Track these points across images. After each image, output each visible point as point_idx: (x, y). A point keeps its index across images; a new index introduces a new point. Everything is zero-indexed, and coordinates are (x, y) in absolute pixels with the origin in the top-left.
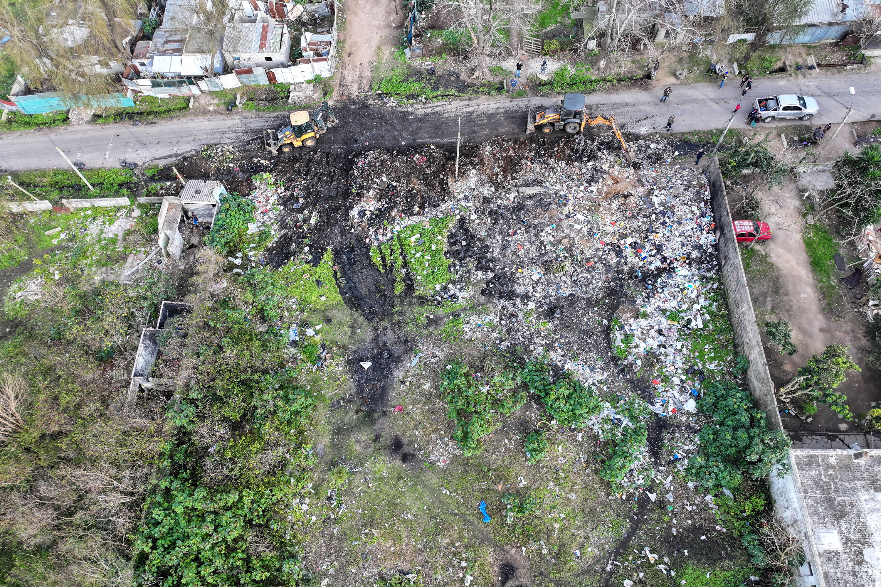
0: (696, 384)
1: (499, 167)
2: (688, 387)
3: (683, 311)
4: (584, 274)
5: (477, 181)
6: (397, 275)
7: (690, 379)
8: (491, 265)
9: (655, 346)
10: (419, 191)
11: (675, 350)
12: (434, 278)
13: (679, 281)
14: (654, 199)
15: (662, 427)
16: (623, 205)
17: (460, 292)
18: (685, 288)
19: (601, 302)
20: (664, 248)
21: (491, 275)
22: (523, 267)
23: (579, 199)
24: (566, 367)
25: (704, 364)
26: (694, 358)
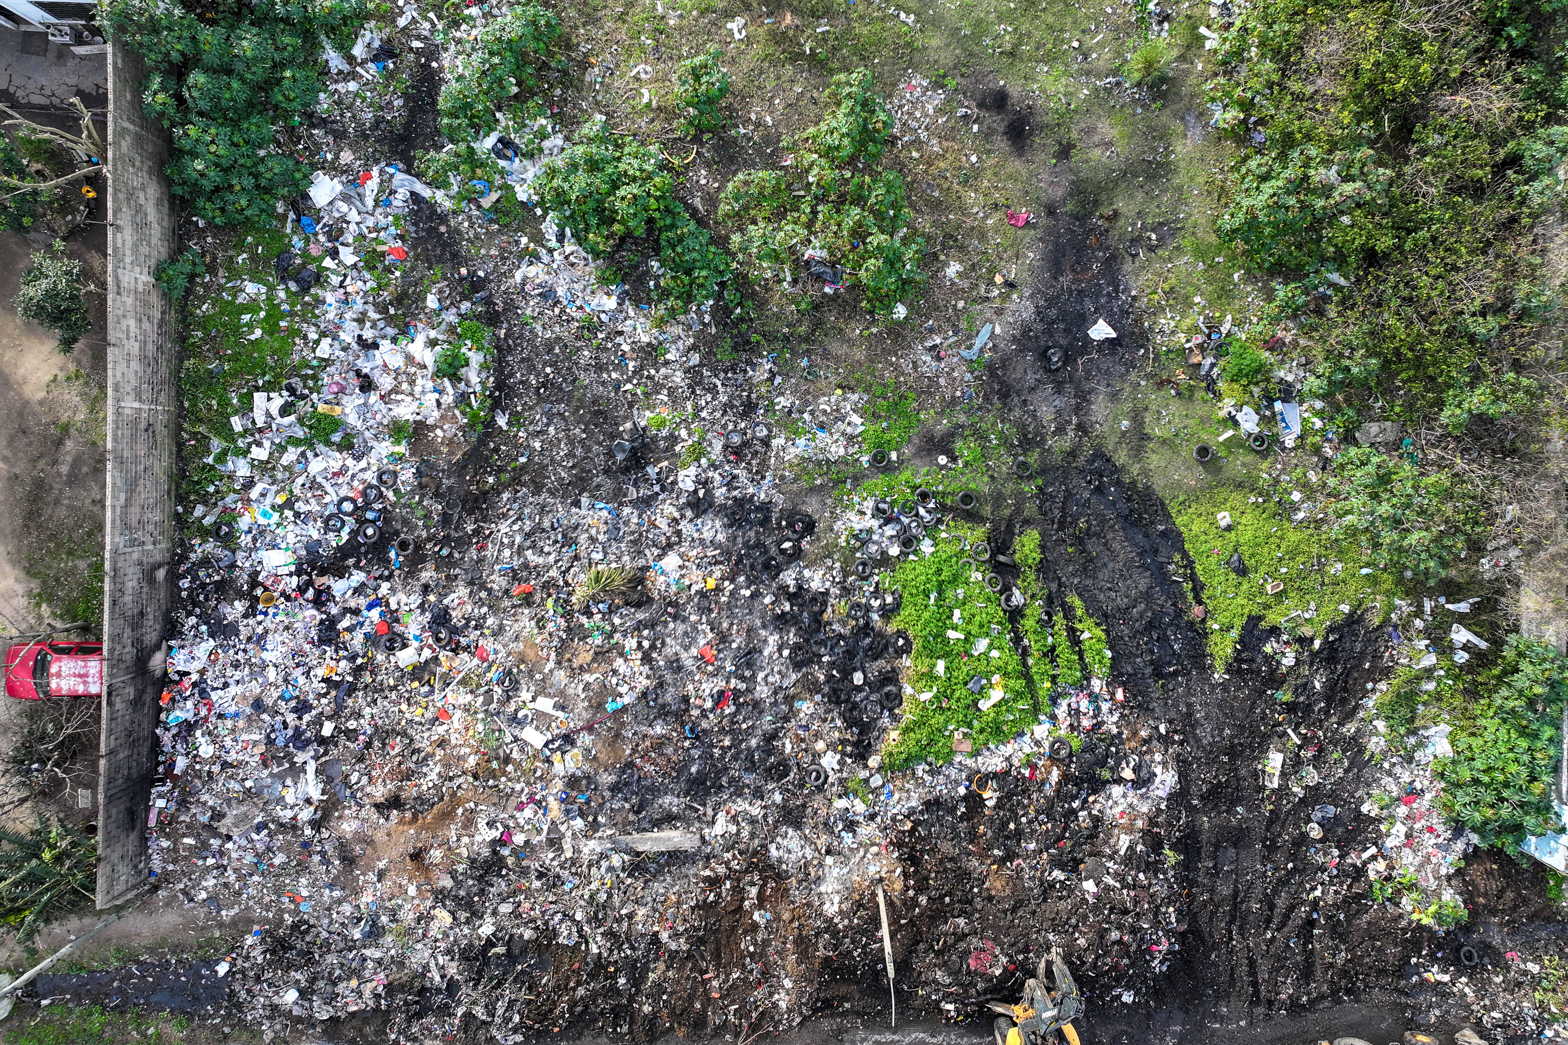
0: (301, 244)
1: (755, 927)
2: (322, 238)
3: (296, 442)
4: (541, 560)
5: (819, 880)
6: (1035, 588)
7: (314, 259)
8: (787, 607)
9: (385, 345)
10: (983, 855)
11: (335, 338)
12: (939, 571)
13: (292, 534)
14: (315, 792)
15: (402, 138)
16: (408, 776)
17: (870, 531)
18: (280, 508)
19: (505, 477)
20: (313, 633)
21: (789, 578)
22: (702, 594)
23: (531, 799)
24: (611, 303)
25: (270, 298)
26: (292, 314)
